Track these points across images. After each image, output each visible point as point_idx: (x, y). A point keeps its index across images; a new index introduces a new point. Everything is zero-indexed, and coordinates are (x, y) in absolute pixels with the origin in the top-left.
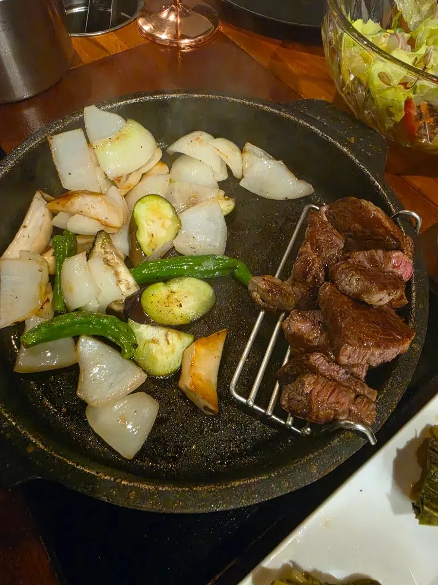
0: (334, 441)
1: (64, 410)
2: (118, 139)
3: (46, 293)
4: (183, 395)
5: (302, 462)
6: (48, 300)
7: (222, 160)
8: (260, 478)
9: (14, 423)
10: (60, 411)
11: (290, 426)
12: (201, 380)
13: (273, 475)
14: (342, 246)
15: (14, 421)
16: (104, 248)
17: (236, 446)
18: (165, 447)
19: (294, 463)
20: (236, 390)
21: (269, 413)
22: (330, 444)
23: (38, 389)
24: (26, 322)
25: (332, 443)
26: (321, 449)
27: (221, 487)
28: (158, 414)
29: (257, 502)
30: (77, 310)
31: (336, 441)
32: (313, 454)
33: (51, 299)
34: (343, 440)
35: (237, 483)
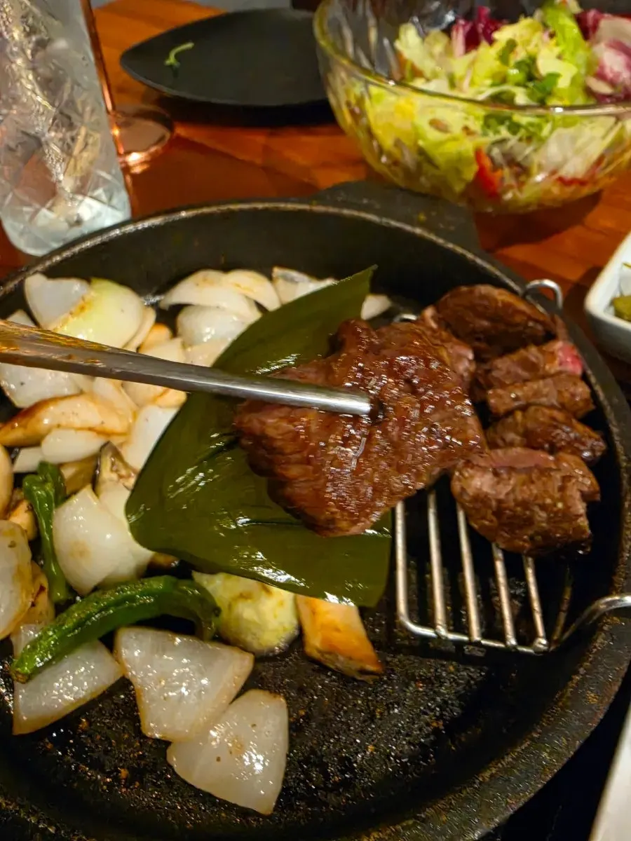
0: (598, 641)
1: (124, 773)
2: (82, 308)
3: (34, 577)
4: (320, 667)
5: (569, 694)
6: (42, 589)
7: (247, 297)
8: (519, 750)
9: (52, 830)
10: (117, 779)
11: (514, 647)
12: (337, 630)
13: (535, 735)
14: (471, 356)
15: (50, 824)
16: (117, 471)
17: (438, 719)
18: (323, 767)
19: (558, 701)
20: (411, 619)
21: (476, 637)
22: (595, 647)
23: (65, 753)
24: (13, 639)
25: (597, 645)
26: (585, 661)
27: (464, 792)
28: (290, 716)
29: (532, 794)
30: (96, 589)
31: (600, 640)
32: (577, 673)
33: (46, 585)
34: (610, 634)
35: (487, 774)
